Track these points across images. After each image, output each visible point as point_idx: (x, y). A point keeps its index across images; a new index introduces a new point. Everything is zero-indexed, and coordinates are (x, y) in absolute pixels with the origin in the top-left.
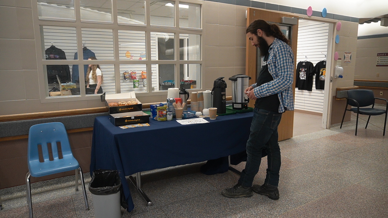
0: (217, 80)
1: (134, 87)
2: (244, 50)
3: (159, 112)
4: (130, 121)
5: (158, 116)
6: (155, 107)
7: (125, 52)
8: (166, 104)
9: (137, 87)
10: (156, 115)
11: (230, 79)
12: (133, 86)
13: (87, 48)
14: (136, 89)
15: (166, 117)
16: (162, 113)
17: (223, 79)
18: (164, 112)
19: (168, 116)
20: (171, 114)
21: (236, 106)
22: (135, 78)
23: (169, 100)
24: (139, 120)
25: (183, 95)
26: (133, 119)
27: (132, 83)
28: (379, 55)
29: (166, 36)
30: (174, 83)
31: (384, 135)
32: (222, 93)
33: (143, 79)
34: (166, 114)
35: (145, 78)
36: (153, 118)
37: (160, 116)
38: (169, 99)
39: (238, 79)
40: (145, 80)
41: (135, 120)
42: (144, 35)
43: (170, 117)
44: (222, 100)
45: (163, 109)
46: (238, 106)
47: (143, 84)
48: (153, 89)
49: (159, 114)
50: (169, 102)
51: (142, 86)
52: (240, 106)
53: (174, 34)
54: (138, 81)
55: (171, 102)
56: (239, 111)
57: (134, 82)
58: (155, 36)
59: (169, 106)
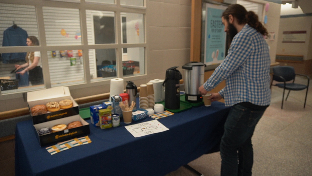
0: (169, 69)
1: (72, 64)
2: (189, 31)
3: (102, 118)
4: (63, 136)
5: (101, 123)
6: (97, 110)
7: (60, 30)
8: (110, 105)
9: (75, 65)
10: (99, 120)
11: (183, 68)
12: (70, 64)
13: (18, 26)
14: (73, 66)
15: (112, 123)
16: (106, 119)
17: (177, 69)
18: (109, 117)
19: (114, 121)
20: (117, 119)
21: (190, 98)
22: (72, 56)
23: (114, 99)
24: (76, 132)
25: (131, 90)
26: (67, 133)
27: (69, 61)
28: (285, 33)
29: (101, 14)
30: (116, 69)
31: (304, 107)
32: (177, 85)
33: (80, 56)
34: (112, 119)
35: (81, 56)
36: (95, 124)
37: (104, 123)
38: (114, 97)
39: (194, 68)
40: (82, 57)
41: (70, 134)
42: (78, 13)
43: (116, 123)
44: (177, 93)
45: (108, 114)
46: (193, 98)
47: (80, 61)
48: (92, 77)
49: (102, 120)
50: (114, 101)
51: (79, 63)
52: (195, 99)
53: (113, 13)
54: (75, 59)
55: (116, 102)
56: (195, 105)
57: (71, 60)
58: (90, 14)
59: (114, 107)
